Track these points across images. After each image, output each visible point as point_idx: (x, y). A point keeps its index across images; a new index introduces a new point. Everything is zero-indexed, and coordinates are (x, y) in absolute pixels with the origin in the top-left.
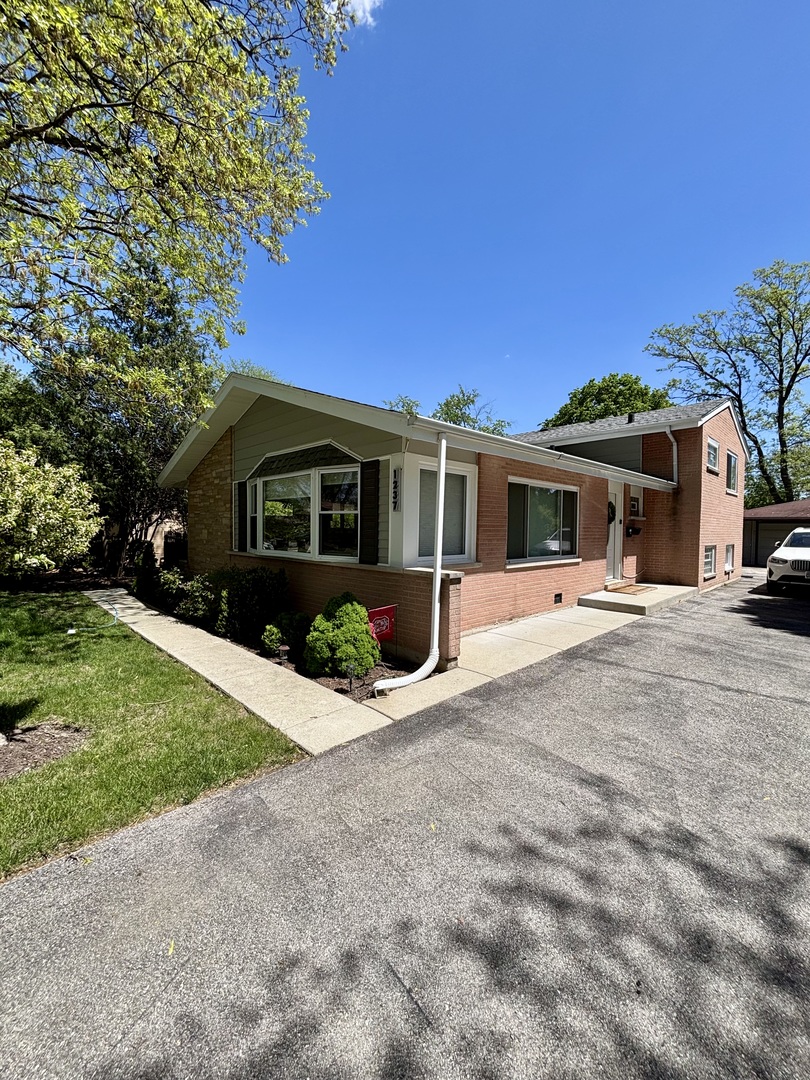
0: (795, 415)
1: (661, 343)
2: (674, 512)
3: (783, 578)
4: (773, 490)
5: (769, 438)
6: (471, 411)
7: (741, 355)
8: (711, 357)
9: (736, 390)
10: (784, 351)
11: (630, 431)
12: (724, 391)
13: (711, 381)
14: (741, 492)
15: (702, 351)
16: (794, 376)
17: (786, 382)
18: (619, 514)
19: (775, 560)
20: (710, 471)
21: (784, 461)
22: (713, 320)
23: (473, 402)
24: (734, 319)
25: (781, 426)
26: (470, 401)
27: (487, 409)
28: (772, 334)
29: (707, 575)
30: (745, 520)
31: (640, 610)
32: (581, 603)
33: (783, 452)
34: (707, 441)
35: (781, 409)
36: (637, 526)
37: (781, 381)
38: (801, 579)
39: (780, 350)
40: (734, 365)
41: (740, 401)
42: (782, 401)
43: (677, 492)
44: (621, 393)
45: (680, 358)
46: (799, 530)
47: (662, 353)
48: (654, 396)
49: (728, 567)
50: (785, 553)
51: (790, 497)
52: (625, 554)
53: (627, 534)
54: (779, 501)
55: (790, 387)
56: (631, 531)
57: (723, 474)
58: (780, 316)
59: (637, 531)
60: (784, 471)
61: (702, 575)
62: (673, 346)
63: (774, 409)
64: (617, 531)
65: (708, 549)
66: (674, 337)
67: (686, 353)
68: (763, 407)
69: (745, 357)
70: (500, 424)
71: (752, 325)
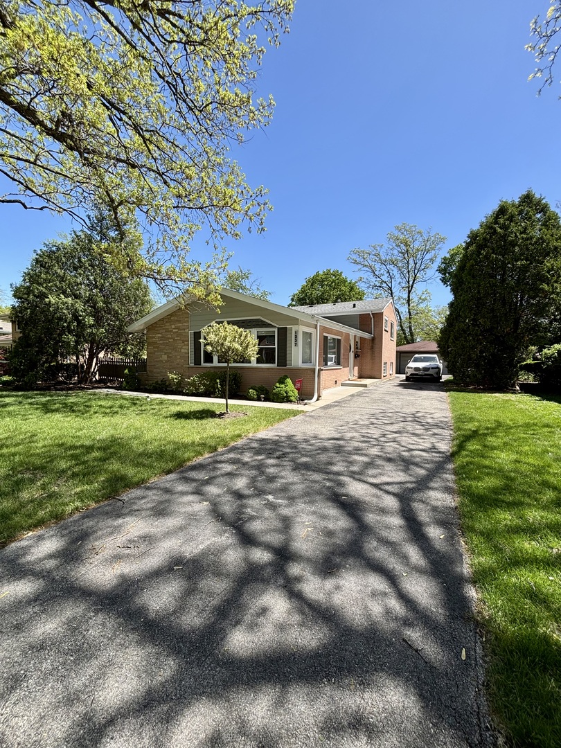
0: (414, 300)
1: (355, 257)
2: (372, 348)
3: (411, 374)
4: (406, 337)
5: (404, 310)
6: (246, 283)
7: (391, 266)
8: (377, 266)
9: (390, 285)
10: (410, 267)
11: (355, 312)
12: (384, 285)
13: (378, 279)
14: (395, 338)
15: (374, 263)
16: (414, 280)
17: (411, 283)
18: (352, 349)
19: (408, 368)
20: (385, 330)
21: (410, 323)
22: (378, 248)
23: (247, 277)
24: (388, 250)
25: (409, 305)
26: (245, 277)
27: (257, 283)
28: (405, 258)
29: (385, 375)
30: (397, 352)
31: (365, 386)
32: (342, 385)
33: (410, 318)
34: (385, 317)
35: (409, 297)
36: (359, 354)
37: (408, 282)
38: (417, 374)
39: (408, 267)
40: (388, 272)
41: (391, 291)
42: (409, 292)
43: (373, 339)
44: (334, 281)
45: (365, 266)
46: (416, 355)
47: (355, 262)
48: (350, 283)
49: (391, 373)
50: (412, 365)
51: (413, 341)
52: (354, 366)
53: (355, 357)
54: (408, 343)
55: (412, 286)
56: (356, 356)
57: (389, 331)
58: (407, 250)
59: (358, 356)
60: (410, 328)
61: (383, 374)
62: (359, 259)
63: (406, 296)
64: (352, 355)
65: (385, 363)
66: (361, 254)
67: (366, 263)
68: (401, 295)
69: (393, 268)
70: (265, 293)
71: (395, 252)
